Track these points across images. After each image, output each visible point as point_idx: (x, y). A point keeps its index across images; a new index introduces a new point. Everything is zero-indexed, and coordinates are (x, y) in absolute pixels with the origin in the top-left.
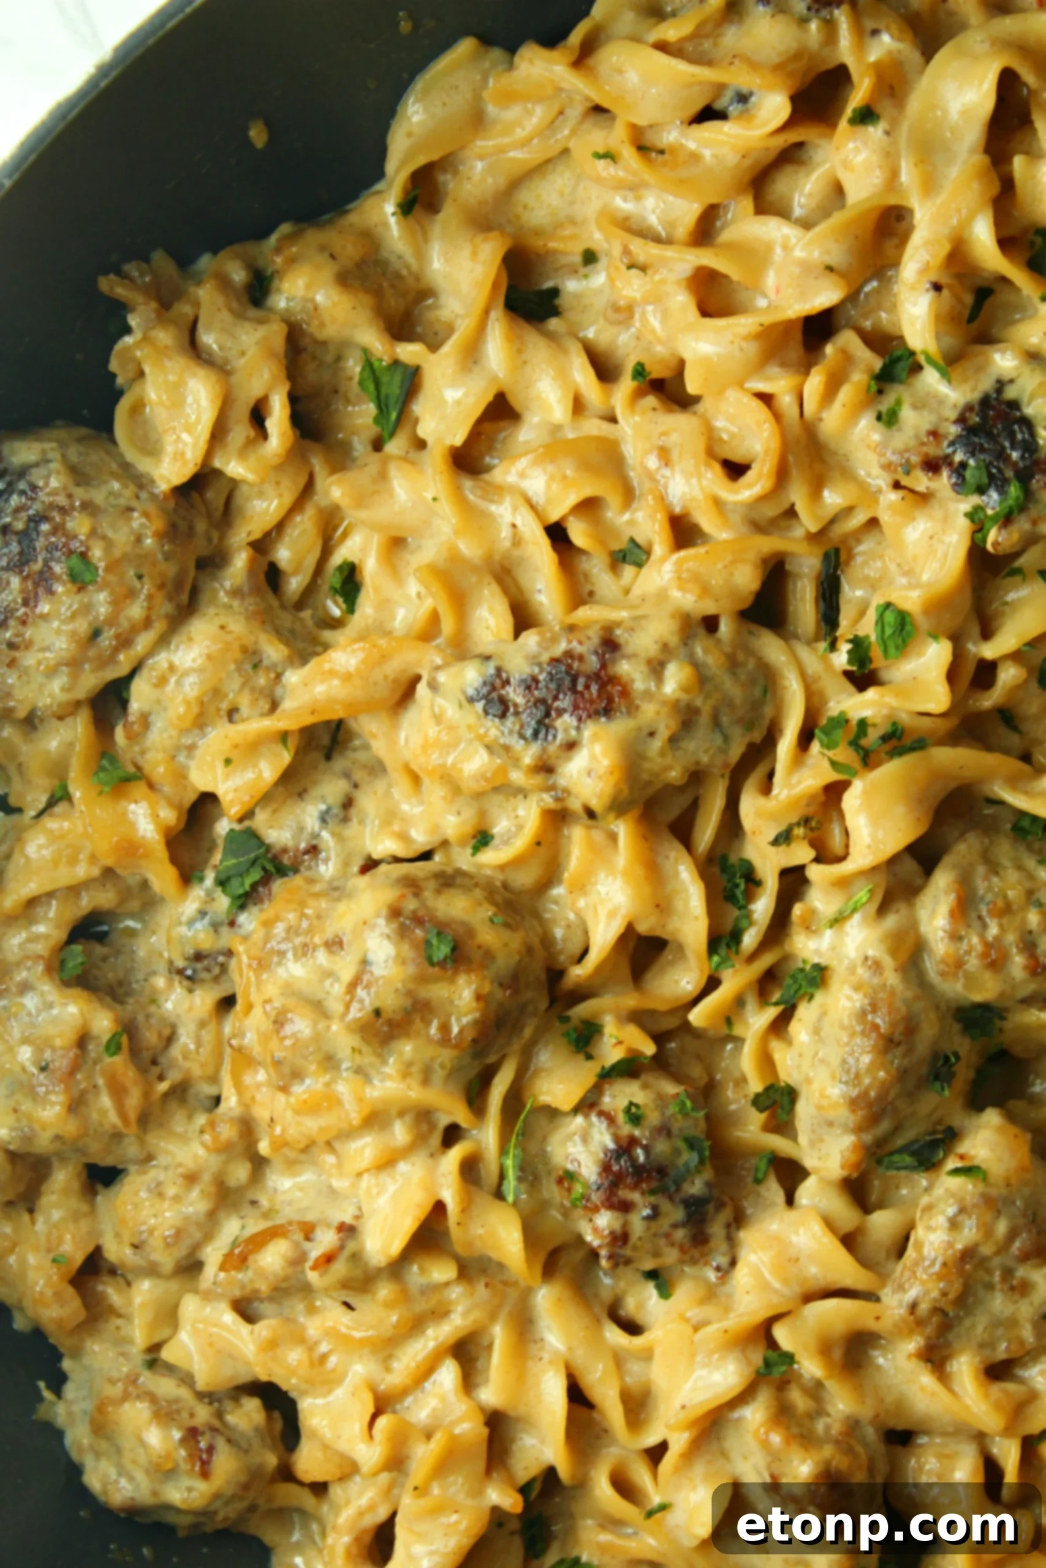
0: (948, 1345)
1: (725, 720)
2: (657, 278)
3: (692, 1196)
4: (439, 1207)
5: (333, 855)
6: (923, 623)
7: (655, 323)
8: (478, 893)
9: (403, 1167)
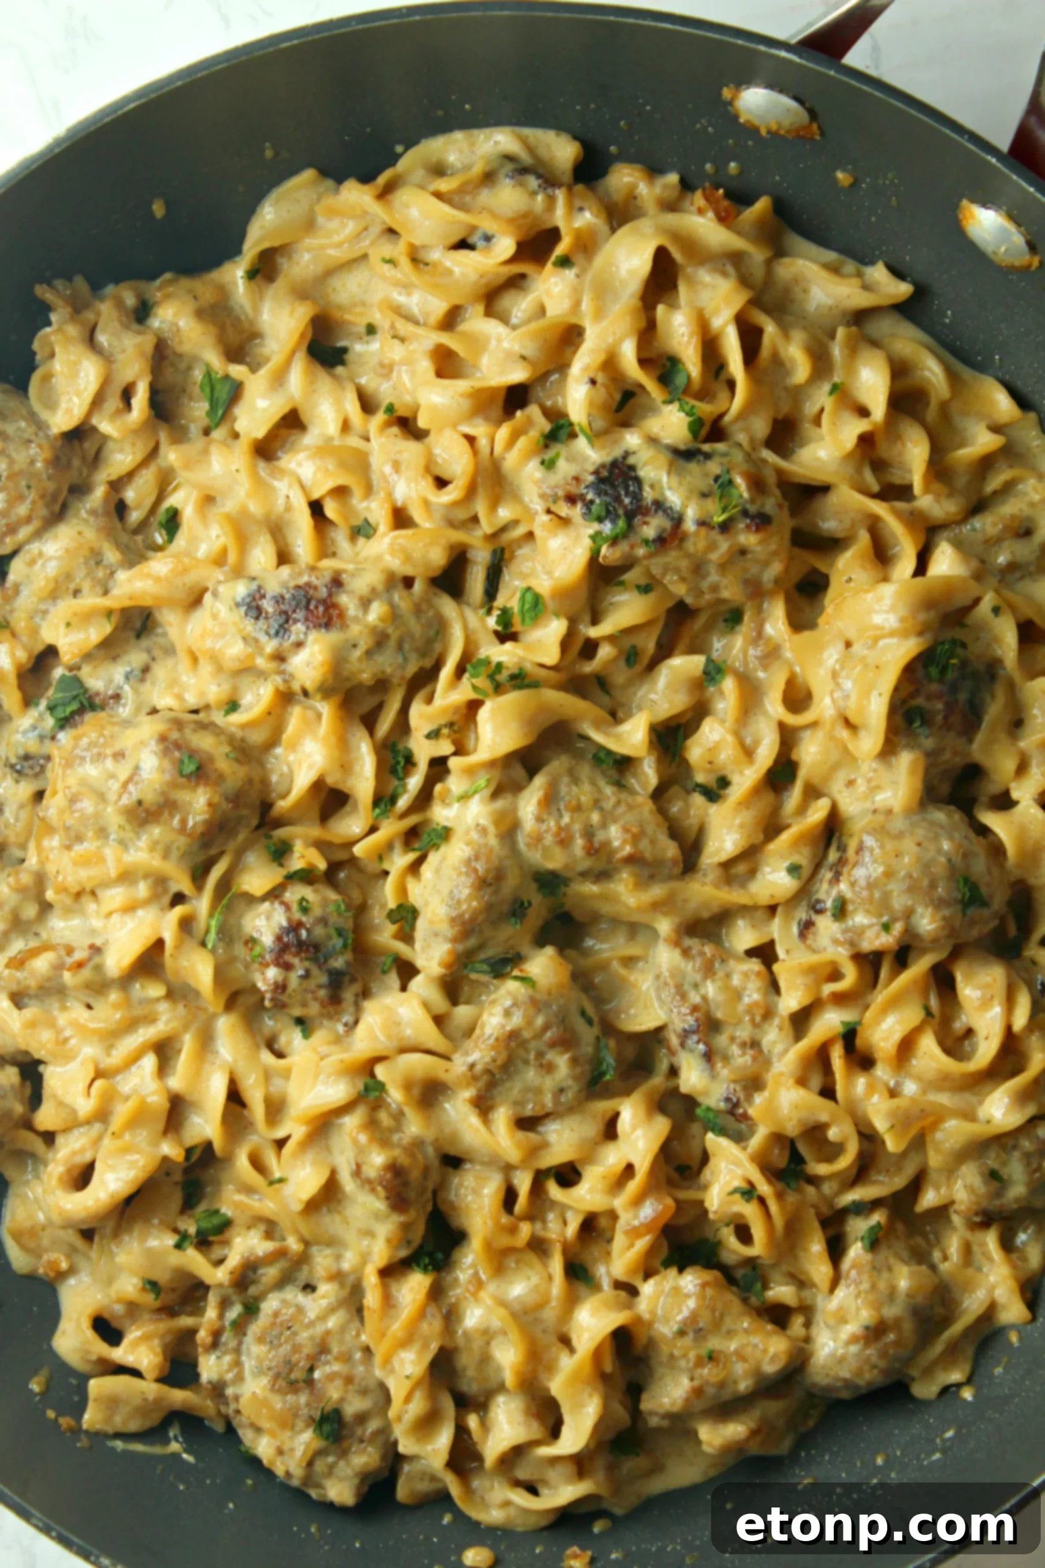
0: (492, 1098)
1: (406, 646)
2: (411, 347)
3: (335, 969)
4: (159, 944)
5: (130, 702)
6: (550, 604)
7: (406, 378)
8: (223, 738)
9: (140, 913)
